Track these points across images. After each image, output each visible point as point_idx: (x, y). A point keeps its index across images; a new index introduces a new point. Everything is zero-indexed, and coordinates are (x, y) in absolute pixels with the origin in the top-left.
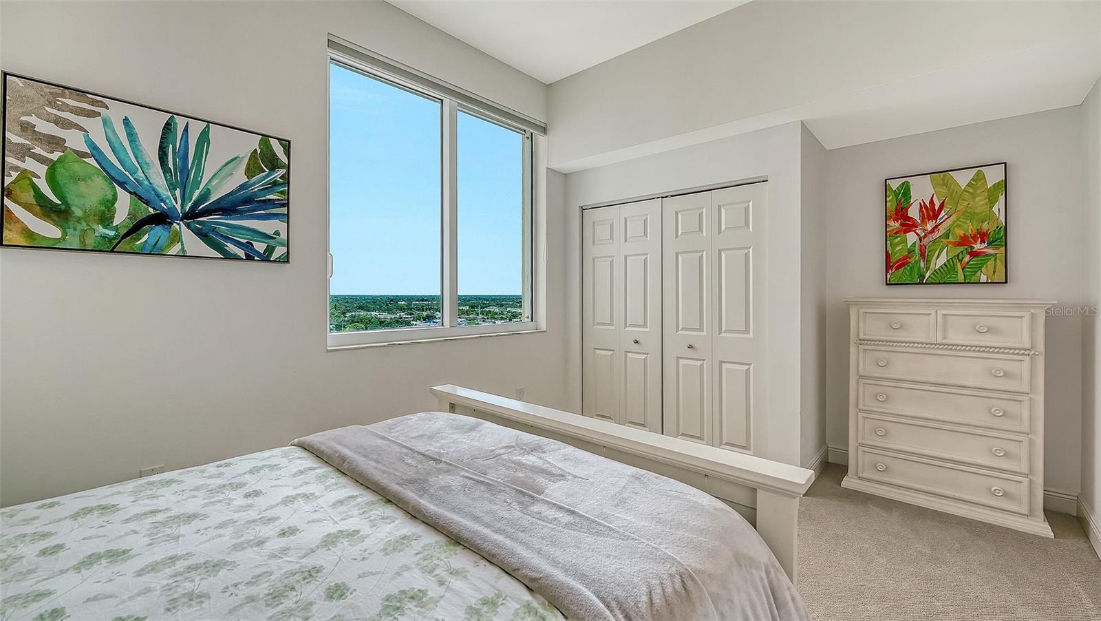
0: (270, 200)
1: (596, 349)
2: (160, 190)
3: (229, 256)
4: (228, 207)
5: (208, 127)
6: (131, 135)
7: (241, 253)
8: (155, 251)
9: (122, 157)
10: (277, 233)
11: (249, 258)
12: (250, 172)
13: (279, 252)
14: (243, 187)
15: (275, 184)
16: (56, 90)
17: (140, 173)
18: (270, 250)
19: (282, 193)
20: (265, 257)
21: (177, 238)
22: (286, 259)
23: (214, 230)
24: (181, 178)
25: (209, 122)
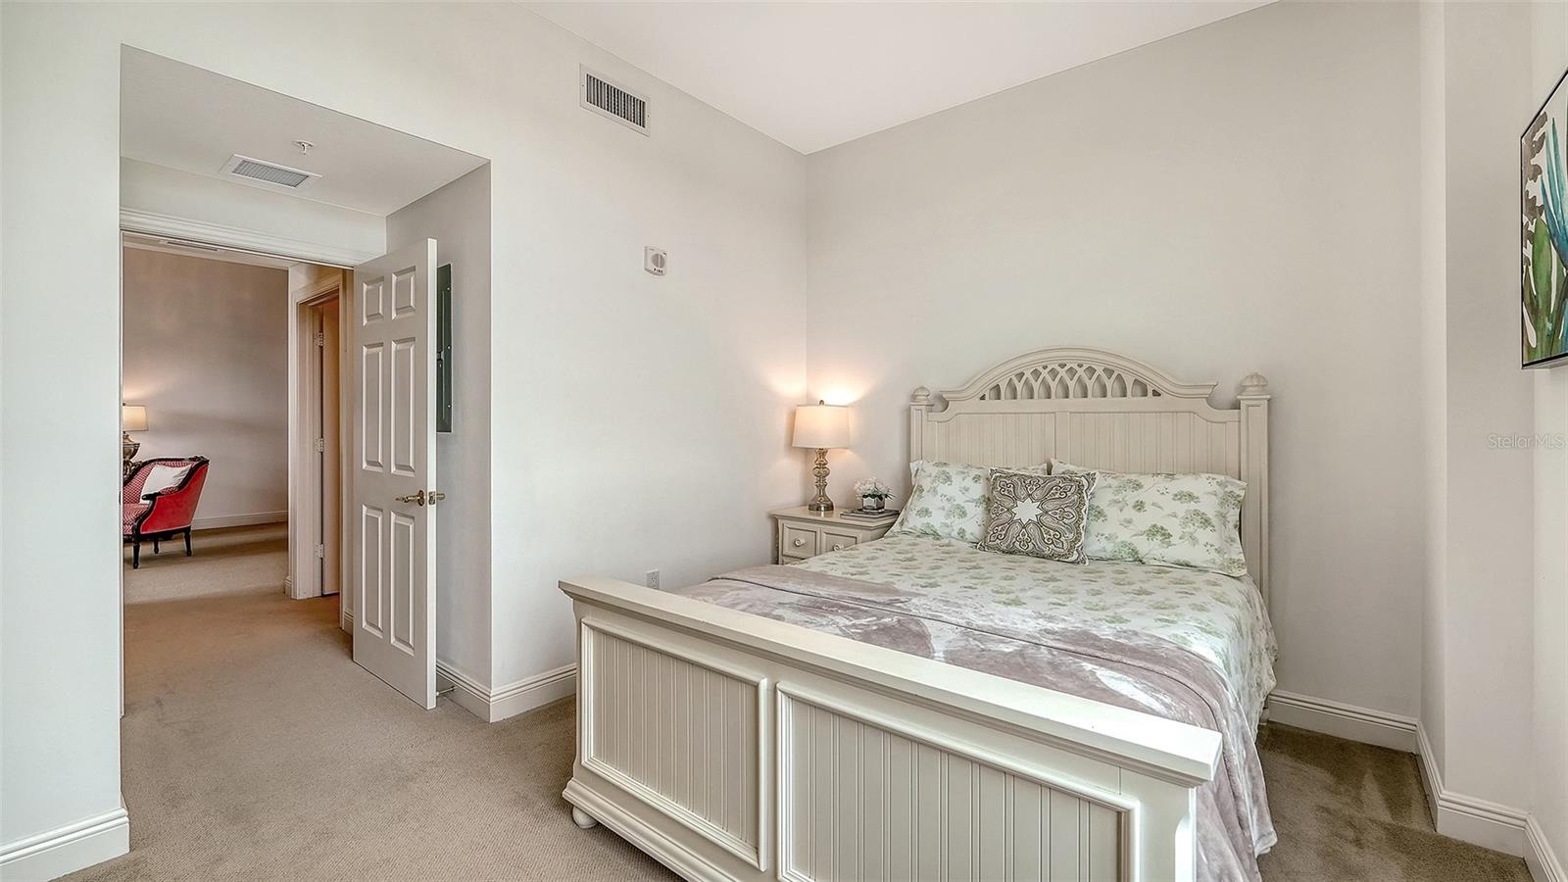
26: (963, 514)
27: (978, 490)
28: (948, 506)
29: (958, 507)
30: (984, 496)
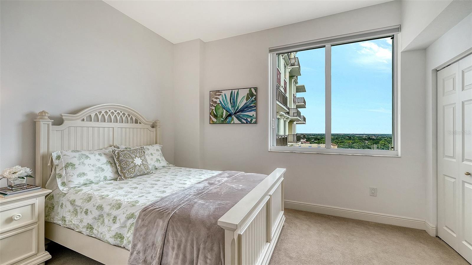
0: (251, 106)
1: (445, 175)
2: (230, 108)
3: (243, 123)
4: (242, 110)
5: (238, 90)
6: (226, 97)
7: (245, 122)
8: (229, 123)
9: (224, 102)
10: (253, 115)
11: (247, 123)
12: (247, 100)
13: (254, 120)
14: (245, 104)
15: (253, 101)
16: (216, 92)
17: (227, 105)
18: (252, 120)
19: (254, 103)
20: (250, 123)
21: (233, 119)
22: (256, 123)
23: (239, 116)
24: (234, 104)
25: (238, 89)
26: (103, 170)
27: (104, 159)
28: (94, 169)
29: (99, 168)
30: (107, 161)
